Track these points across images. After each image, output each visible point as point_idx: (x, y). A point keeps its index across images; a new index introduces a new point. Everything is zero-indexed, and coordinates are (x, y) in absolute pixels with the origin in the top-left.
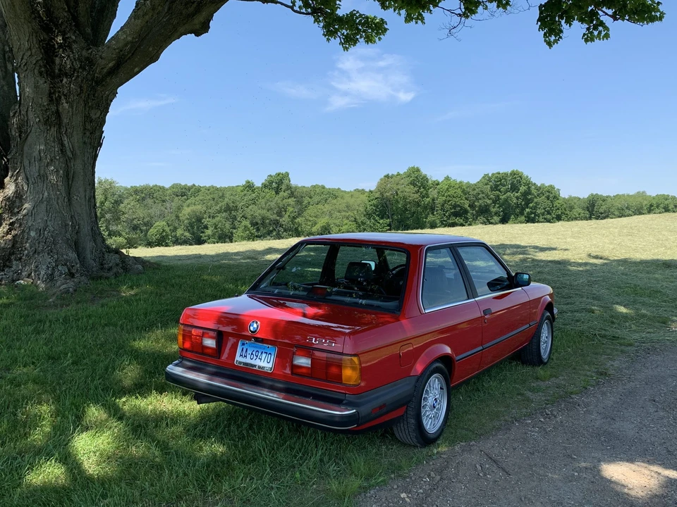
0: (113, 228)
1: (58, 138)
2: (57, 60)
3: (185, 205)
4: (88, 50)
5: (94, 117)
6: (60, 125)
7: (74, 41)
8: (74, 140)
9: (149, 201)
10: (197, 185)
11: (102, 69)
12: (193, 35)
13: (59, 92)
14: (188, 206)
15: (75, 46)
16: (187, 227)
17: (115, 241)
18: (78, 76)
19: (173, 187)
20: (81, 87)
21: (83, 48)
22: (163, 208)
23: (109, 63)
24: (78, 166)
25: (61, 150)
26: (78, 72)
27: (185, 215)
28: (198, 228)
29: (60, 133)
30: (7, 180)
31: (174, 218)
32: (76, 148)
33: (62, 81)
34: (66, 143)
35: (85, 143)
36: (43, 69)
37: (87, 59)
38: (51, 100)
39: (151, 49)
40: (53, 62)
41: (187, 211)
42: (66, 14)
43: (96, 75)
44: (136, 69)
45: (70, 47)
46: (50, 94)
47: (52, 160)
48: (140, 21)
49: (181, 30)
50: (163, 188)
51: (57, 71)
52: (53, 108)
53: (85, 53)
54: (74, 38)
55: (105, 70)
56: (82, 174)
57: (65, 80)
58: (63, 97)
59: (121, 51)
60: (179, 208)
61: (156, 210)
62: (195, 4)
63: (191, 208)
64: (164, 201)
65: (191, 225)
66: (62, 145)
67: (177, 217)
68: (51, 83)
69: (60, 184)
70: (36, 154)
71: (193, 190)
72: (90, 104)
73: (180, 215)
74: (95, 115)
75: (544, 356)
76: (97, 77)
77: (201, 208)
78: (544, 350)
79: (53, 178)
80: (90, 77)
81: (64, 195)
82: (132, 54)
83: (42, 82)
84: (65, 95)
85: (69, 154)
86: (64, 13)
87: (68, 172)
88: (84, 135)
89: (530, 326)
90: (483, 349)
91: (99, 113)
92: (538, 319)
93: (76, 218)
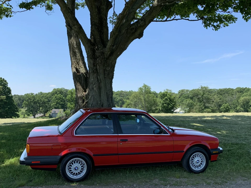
0: (207, 105)
1: (97, 77)
2: (96, 54)
3: (241, 96)
5: (108, 70)
6: (98, 72)
7: (100, 47)
8: (101, 77)
9: (227, 95)
10: (247, 87)
12: (138, 39)
13: (96, 63)
14: (243, 97)
15: (100, 49)
16: (242, 106)
17: (207, 110)
18: (100, 58)
19: (237, 89)
20: (101, 61)
21: (101, 49)
22: (232, 98)
23: (108, 52)
24: (102, 85)
25: (98, 80)
26: (100, 56)
27: (241, 100)
28: (247, 107)
29: (97, 75)
30: (87, 89)
31: (236, 102)
32: (101, 80)
33: (97, 60)
34: (99, 78)
35: (105, 78)
36: (91, 57)
37: (102, 52)
38: (94, 66)
39: (122, 46)
40: (95, 54)
41: (242, 98)
42: (98, 40)
44: (119, 53)
45: (99, 49)
46: (94, 64)
47: (95, 83)
49: (132, 38)
50: (232, 90)
51: (96, 57)
52: (95, 68)
55: (108, 55)
56: (104, 87)
57: (98, 59)
59: (110, 48)
60: (239, 98)
61: (228, 98)
62: (135, 29)
63: (244, 98)
64: (232, 95)
65: (244, 105)
66: (98, 79)
67: (238, 101)
68: (94, 61)
69: (97, 90)
70: (91, 82)
71: (246, 90)
72: (105, 66)
73: (239, 100)
74: (108, 69)
75: (196, 169)
76: (106, 57)
77: (248, 97)
78: (197, 167)
79: (95, 88)
80: (103, 57)
81: (98, 94)
82: (117, 49)
83: (91, 60)
84: (98, 64)
85: (99, 81)
86: (98, 39)
87: (99, 87)
88: (105, 75)
89: (173, 152)
90: (118, 155)
91: (110, 68)
92: (185, 150)
93: (102, 101)
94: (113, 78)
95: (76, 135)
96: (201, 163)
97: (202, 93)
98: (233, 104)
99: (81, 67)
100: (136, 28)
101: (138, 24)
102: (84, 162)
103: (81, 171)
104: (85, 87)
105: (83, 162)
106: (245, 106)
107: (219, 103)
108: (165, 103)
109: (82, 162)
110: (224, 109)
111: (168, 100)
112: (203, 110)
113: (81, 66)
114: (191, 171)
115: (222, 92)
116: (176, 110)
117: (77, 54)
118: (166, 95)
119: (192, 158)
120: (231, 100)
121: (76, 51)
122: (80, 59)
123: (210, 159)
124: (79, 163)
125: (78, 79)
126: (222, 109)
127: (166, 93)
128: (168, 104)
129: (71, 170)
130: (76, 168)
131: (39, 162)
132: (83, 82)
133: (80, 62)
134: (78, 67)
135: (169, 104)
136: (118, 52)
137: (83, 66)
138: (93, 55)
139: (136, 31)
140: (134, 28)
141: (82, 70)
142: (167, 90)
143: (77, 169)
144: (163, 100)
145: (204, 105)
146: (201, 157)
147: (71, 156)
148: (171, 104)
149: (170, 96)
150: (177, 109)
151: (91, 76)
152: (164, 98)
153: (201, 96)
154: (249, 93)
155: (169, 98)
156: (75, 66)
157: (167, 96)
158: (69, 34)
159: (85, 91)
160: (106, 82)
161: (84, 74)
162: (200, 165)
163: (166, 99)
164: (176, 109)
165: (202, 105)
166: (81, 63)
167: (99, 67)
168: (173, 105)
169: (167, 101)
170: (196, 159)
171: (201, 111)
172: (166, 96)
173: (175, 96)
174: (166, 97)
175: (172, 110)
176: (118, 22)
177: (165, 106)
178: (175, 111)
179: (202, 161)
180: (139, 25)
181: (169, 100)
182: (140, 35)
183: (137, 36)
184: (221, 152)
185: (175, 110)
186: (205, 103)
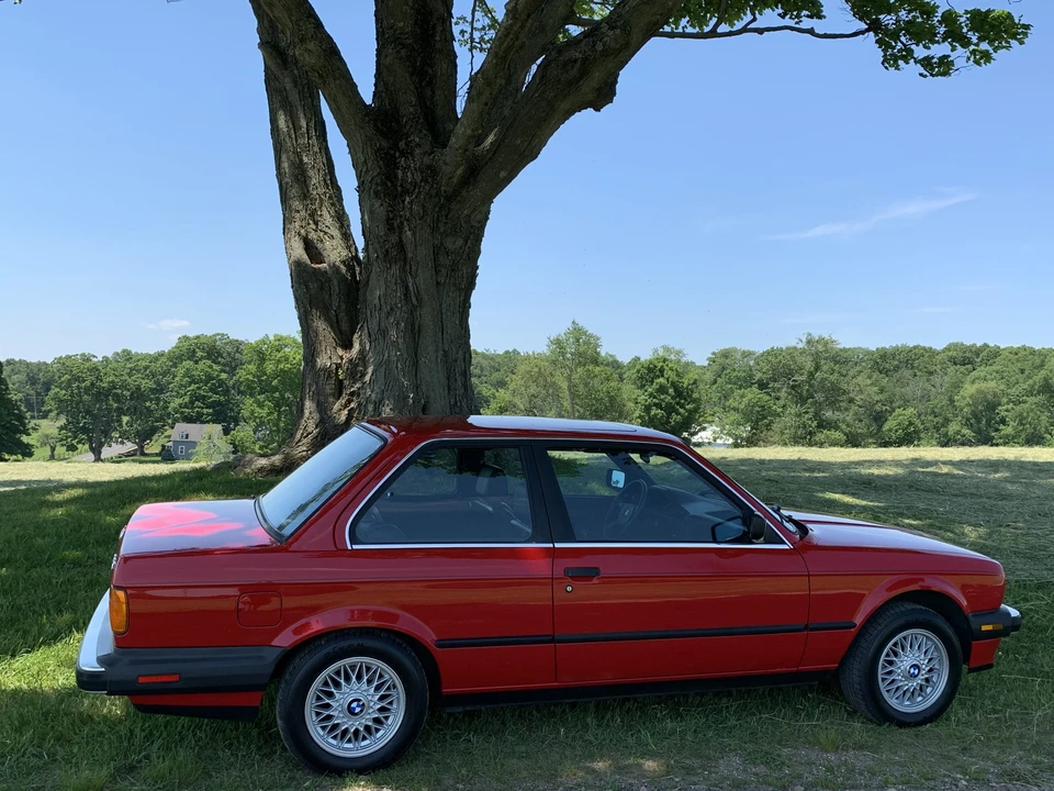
1: (401, 279)
2: (400, 173)
3: (967, 380)
4: (430, 154)
5: (451, 247)
6: (405, 260)
7: (418, 145)
8: (422, 279)
9: (907, 373)
10: (992, 345)
11: (450, 178)
12: (590, 110)
13: (401, 216)
14: (973, 382)
15: (418, 151)
16: (968, 420)
17: (827, 437)
18: (419, 193)
19: (948, 349)
20: (424, 207)
21: (424, 154)
22: (927, 386)
23: (457, 169)
24: (426, 317)
25: (405, 295)
26: (420, 187)
27: (964, 398)
28: (989, 422)
29: (405, 272)
30: (356, 336)
31: (945, 402)
32: (422, 292)
33: (403, 202)
34: (410, 285)
35: (438, 283)
36: (379, 188)
37: (429, 167)
38: (391, 228)
39: (519, 142)
40: (396, 177)
41: (969, 389)
42: (411, 110)
43: (443, 188)
44: (503, 174)
45: (412, 154)
46: (389, 221)
47: (392, 309)
48: (475, 104)
49: (564, 105)
50: (931, 353)
51: (399, 188)
52: (394, 239)
53: (427, 160)
54: (417, 140)
55: (455, 180)
56: (432, 327)
57: (408, 199)
58: (405, 223)
59: (466, 150)
60: (957, 386)
61: (914, 388)
62: (578, 65)
63: (976, 386)
64: (931, 373)
65: (976, 415)
66: (407, 288)
67: (951, 401)
68: (390, 205)
69: (401, 341)
70: (377, 301)
71: (985, 353)
72: (442, 230)
73: (956, 398)
74: (454, 243)
75: (906, 706)
76: (445, 192)
77: (995, 385)
78: (908, 695)
79: (393, 333)
80: (433, 192)
81: (405, 356)
82: (495, 152)
83: (377, 205)
84: (407, 220)
85: (414, 300)
86: (408, 107)
87: (413, 325)
88: (437, 272)
89: (806, 628)
90: (553, 641)
91: (460, 242)
92: (859, 620)
93: (424, 388)
94: (471, 285)
95: (355, 547)
96: (927, 680)
97: (809, 366)
98: (933, 412)
99: (326, 233)
100: (587, 59)
101: (595, 43)
102: (391, 675)
103: (377, 720)
104: (345, 326)
105: (387, 677)
106: (979, 422)
107: (877, 408)
108: (655, 405)
109: (381, 676)
110: (896, 431)
111: (667, 393)
112: (810, 433)
113: (326, 230)
114: (883, 715)
115: (888, 363)
116: (701, 434)
117: (311, 173)
118: (662, 371)
119: (888, 655)
120: (923, 397)
121: (305, 159)
122: (321, 200)
123: (966, 660)
124: (369, 682)
125: (313, 286)
126: (890, 430)
127: (661, 364)
128: (670, 409)
129: (329, 717)
130: (354, 705)
131: (175, 678)
132: (335, 303)
133: (325, 212)
134: (313, 236)
135: (673, 407)
136: (502, 170)
137: (336, 232)
138: (388, 178)
139: (584, 72)
140: (575, 61)
141: (334, 252)
142: (666, 349)
143: (361, 711)
144: (650, 390)
145: (816, 415)
146: (926, 652)
147: (329, 649)
148: (682, 410)
149: (678, 375)
150: (704, 429)
151: (373, 275)
152: (652, 382)
153: (804, 378)
154: (994, 367)
155: (673, 385)
156: (302, 231)
157: (666, 376)
158: (272, 84)
159: (348, 346)
160: (444, 306)
161: (342, 266)
162: (921, 686)
163: (662, 390)
164: (699, 430)
165: (806, 416)
166: (327, 218)
167: (414, 234)
168: (690, 412)
169: (662, 397)
170: (905, 662)
171: (806, 438)
172: (658, 377)
173: (696, 377)
174: (661, 380)
175: (685, 434)
176: (511, 25)
177: (656, 415)
178: (695, 439)
179: (931, 670)
180: (599, 47)
181: (671, 391)
182: (602, 96)
183: (591, 97)
184: (1015, 625)
185: (696, 433)
186: (819, 407)
